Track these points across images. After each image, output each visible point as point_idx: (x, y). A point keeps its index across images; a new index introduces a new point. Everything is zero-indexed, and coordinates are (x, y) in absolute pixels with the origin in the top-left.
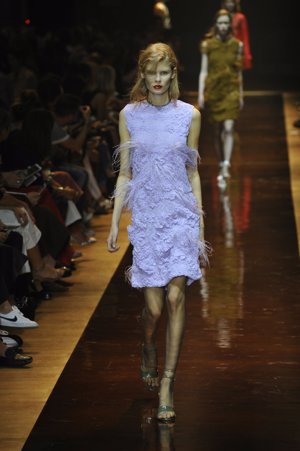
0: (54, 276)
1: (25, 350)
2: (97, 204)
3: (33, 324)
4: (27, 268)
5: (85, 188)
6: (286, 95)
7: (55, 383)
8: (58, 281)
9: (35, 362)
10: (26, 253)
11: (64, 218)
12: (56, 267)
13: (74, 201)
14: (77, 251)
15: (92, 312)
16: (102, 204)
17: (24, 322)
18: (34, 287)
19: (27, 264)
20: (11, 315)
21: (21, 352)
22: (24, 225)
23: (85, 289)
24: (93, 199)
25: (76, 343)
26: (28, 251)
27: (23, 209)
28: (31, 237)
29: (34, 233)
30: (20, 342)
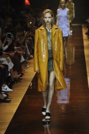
0: (17, 77)
1: (9, 97)
2: (29, 56)
3: (11, 90)
4: (10, 75)
5: (26, 52)
6: (83, 25)
7: (17, 107)
8: (19, 78)
9: (12, 101)
10: (9, 71)
11: (20, 60)
12: (18, 74)
13: (23, 55)
14: (24, 70)
15: (28, 87)
16: (31, 57)
17: (9, 90)
18: (12, 80)
19: (10, 74)
20: (5, 88)
21: (8, 98)
22: (9, 62)
23: (26, 80)
24: (28, 55)
25: (23, 96)
26: (10, 70)
27: (8, 58)
28: (11, 66)
29: (12, 65)
30: (8, 95)
